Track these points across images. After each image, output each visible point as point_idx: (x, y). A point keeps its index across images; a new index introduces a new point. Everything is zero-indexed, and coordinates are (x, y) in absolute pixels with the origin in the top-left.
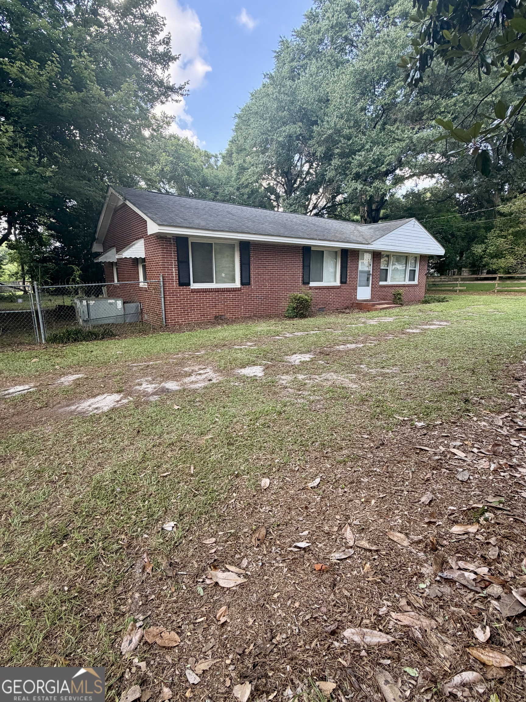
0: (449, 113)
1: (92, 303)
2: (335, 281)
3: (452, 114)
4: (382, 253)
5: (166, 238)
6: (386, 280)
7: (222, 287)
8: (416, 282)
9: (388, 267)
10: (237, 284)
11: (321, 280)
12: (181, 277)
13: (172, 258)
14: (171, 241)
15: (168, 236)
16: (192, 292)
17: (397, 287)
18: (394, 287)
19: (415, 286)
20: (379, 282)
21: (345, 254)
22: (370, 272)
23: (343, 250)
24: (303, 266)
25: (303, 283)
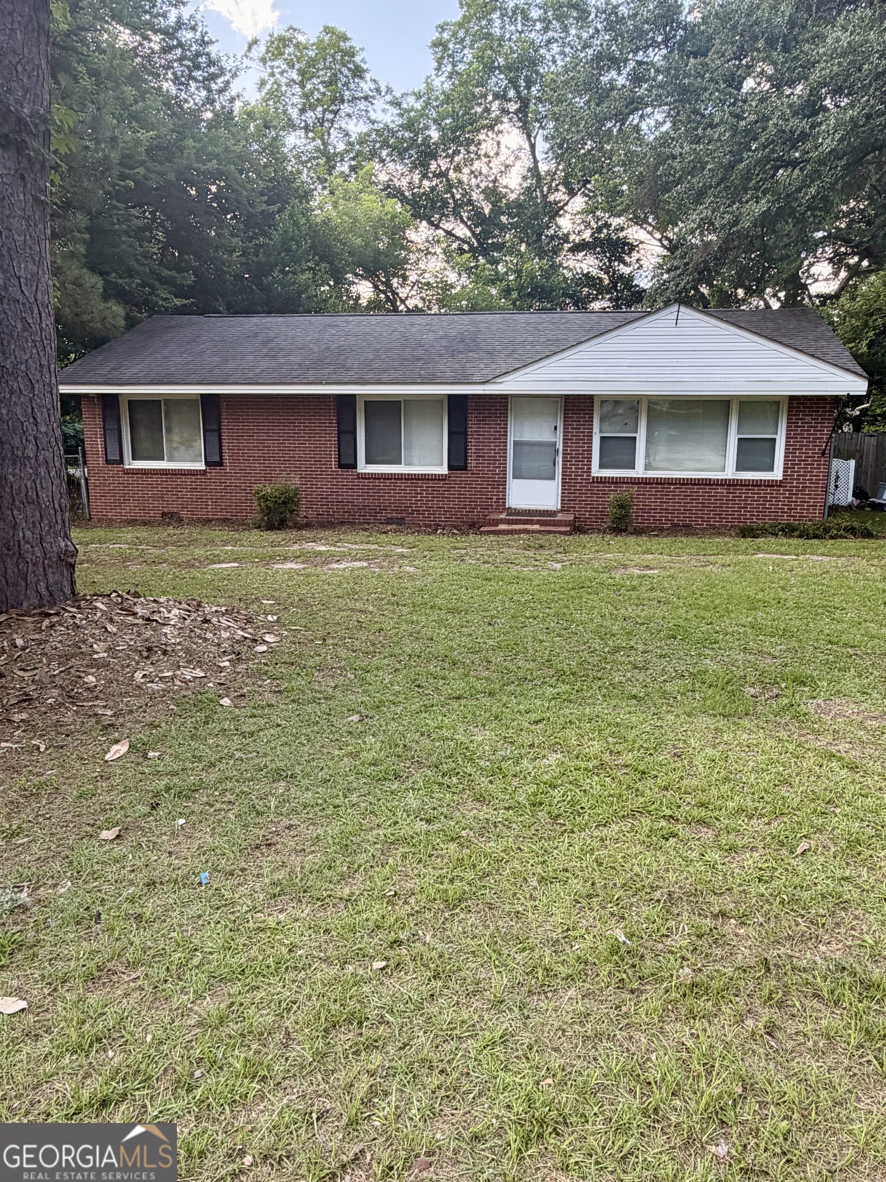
2: (437, 464)
5: (89, 397)
6: (631, 467)
8: (777, 474)
9: (636, 431)
10: (202, 465)
11: (397, 461)
12: (108, 450)
13: (96, 424)
14: (94, 401)
16: (125, 473)
17: (672, 484)
18: (657, 484)
19: (765, 486)
20: (593, 471)
21: (457, 405)
22: (554, 444)
23: (450, 397)
24: (338, 434)
25: (341, 466)
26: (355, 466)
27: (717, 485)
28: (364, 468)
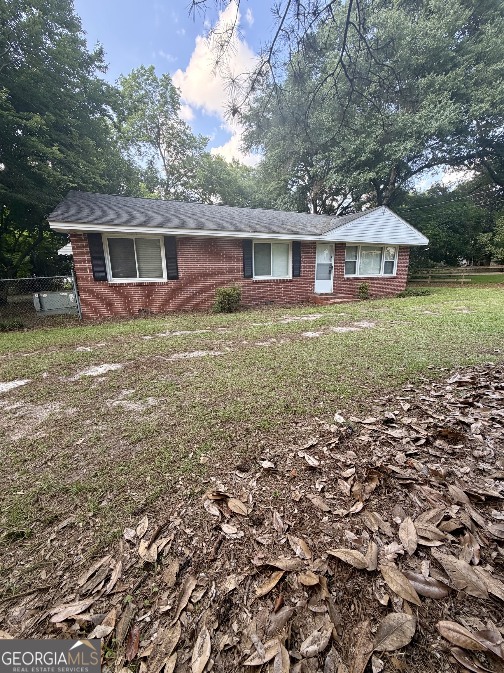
0: (446, 90)
1: (44, 295)
2: (287, 274)
3: (450, 91)
4: (347, 245)
5: (77, 235)
6: (354, 273)
7: (144, 282)
8: (394, 274)
9: (356, 259)
10: (165, 279)
11: (269, 274)
12: (95, 272)
13: (85, 254)
14: (81, 238)
15: (78, 233)
16: (110, 287)
19: (389, 279)
20: (344, 275)
22: (331, 264)
23: (294, 242)
24: (243, 260)
28: (255, 278)
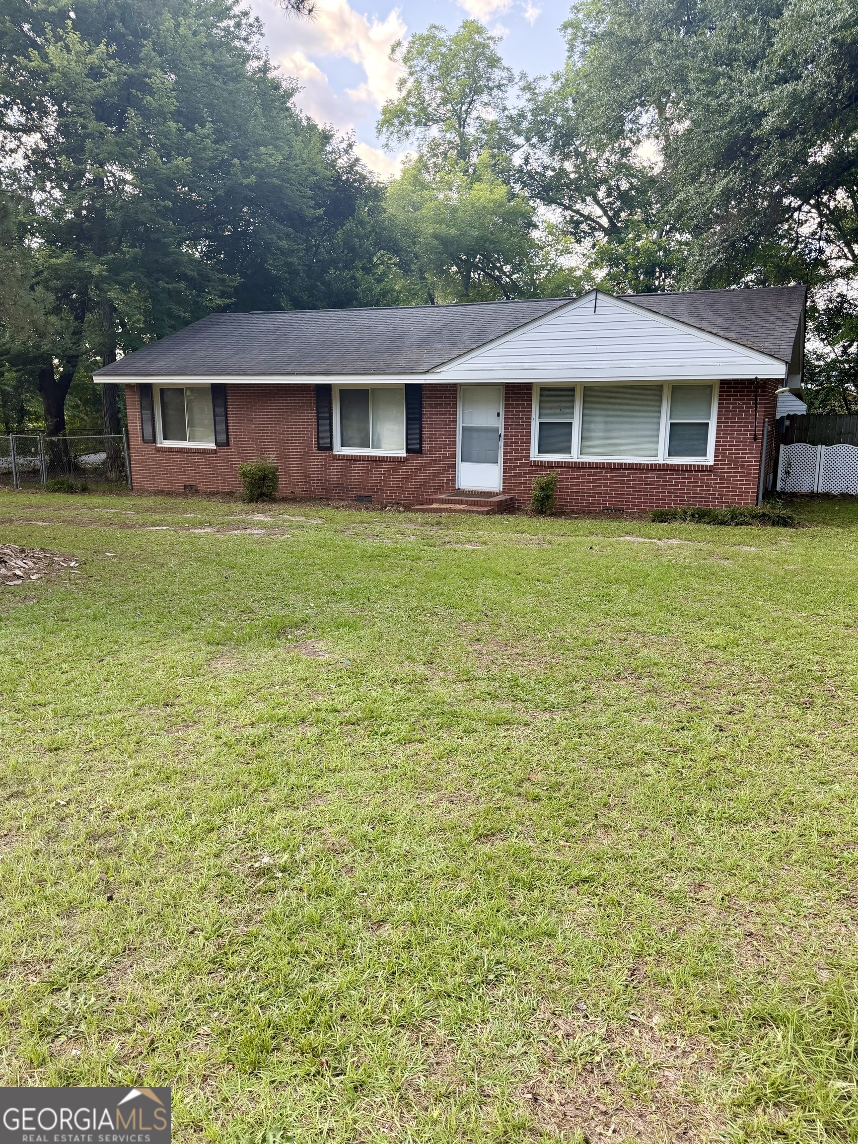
2: (403, 447)
6: (567, 452)
8: (709, 460)
9: (572, 417)
10: (214, 445)
11: (365, 444)
12: (144, 431)
14: (134, 389)
17: (604, 468)
18: (589, 468)
19: (695, 471)
20: (532, 455)
21: (414, 394)
22: (497, 430)
23: (408, 386)
24: (318, 419)
25: (320, 448)
26: (331, 448)
27: (647, 469)
28: (339, 450)
